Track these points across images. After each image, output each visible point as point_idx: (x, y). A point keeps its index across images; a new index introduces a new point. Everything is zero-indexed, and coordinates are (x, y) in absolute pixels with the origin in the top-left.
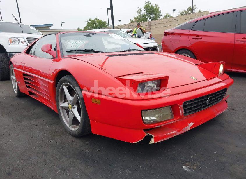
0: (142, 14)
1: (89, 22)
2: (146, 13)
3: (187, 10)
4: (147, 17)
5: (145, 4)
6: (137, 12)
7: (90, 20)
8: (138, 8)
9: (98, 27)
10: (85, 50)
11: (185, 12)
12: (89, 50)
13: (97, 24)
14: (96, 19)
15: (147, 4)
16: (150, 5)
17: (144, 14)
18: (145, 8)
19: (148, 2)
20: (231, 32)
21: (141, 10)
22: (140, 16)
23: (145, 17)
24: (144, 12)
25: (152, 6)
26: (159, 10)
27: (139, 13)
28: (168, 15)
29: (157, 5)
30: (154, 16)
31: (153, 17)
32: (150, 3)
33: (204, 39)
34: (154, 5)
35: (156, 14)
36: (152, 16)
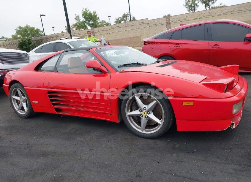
0: (80, 21)
1: (18, 30)
2: (85, 20)
3: (122, 17)
4: (86, 24)
5: (83, 11)
6: (75, 19)
7: (20, 28)
8: (76, 15)
9: (31, 35)
10: (133, 63)
11: (121, 18)
12: (136, 64)
13: (29, 32)
14: (27, 27)
15: (85, 11)
16: (88, 12)
17: (83, 21)
18: (83, 15)
19: (86, 9)
20: (205, 40)
21: (78, 17)
22: (79, 23)
23: (84, 24)
24: (82, 19)
25: (90, 13)
26: (98, 17)
27: (77, 20)
28: (104, 21)
29: (95, 12)
30: (93, 22)
31: (92, 24)
32: (87, 9)
33: (183, 47)
34: (92, 12)
35: (94, 21)
36: (90, 23)
